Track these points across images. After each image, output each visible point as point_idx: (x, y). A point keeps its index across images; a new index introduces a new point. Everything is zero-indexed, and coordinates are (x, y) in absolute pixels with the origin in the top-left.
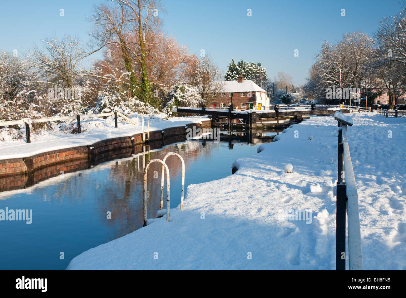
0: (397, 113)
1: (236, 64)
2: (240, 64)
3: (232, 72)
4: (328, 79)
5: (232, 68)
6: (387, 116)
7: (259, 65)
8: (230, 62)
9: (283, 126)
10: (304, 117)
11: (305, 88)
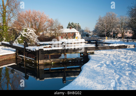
0: (128, 40)
1: (71, 23)
2: (72, 24)
3: (69, 26)
4: (101, 28)
5: (69, 25)
6: (124, 42)
7: (78, 24)
8: (69, 23)
9: (70, 61)
10: (89, 52)
11: (93, 31)
